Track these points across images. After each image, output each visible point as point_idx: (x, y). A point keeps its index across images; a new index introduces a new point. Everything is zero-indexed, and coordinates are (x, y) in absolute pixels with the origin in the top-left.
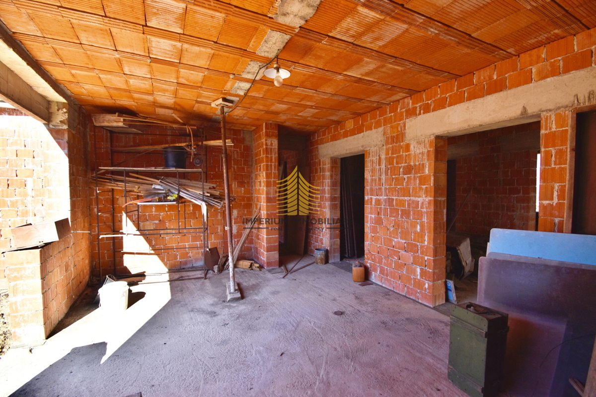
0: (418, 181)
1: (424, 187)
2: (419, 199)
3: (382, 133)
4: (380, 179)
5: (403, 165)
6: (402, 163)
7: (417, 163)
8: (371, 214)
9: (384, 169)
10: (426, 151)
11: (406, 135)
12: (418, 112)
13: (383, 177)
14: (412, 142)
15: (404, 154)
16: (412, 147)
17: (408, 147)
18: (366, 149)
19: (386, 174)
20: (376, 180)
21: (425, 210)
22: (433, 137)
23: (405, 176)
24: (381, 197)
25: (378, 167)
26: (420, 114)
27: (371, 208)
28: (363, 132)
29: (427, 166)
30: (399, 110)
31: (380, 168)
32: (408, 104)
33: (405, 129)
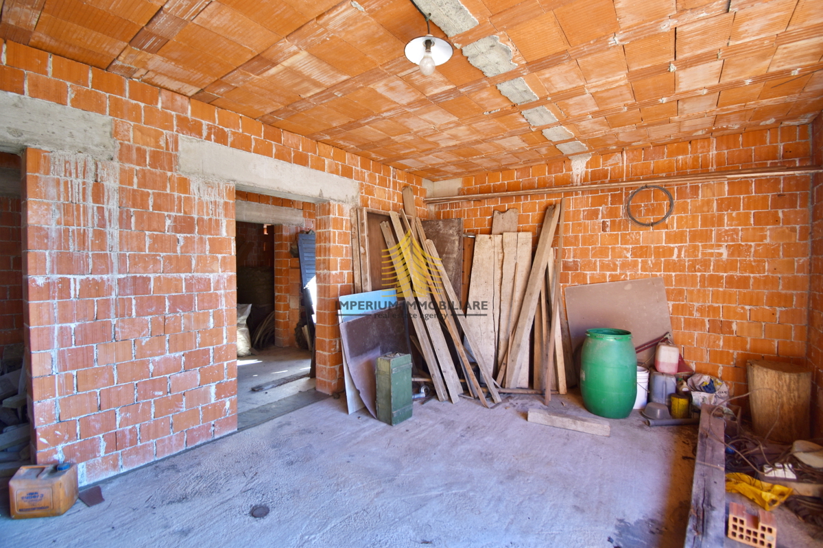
0: (208, 247)
1: (220, 256)
2: (211, 276)
3: (108, 129)
4: (100, 235)
5: (173, 214)
6: (172, 210)
7: (205, 217)
8: (64, 318)
9: (116, 214)
10: (222, 201)
11: (180, 161)
12: (205, 133)
13: (113, 230)
14: (192, 178)
15: (176, 194)
16: (193, 187)
17: (184, 185)
18: (31, 145)
19: (124, 221)
20: (83, 236)
21: (222, 292)
22: (232, 185)
23: (180, 236)
24: (105, 277)
25: (90, 203)
26: (208, 138)
27: (63, 306)
29: (224, 225)
30: (159, 106)
31: (101, 210)
32: (184, 110)
33: (177, 149)
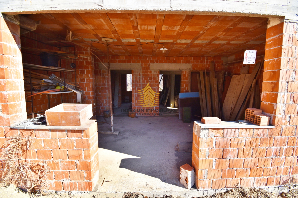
0: (154, 82)
1: (156, 84)
2: (155, 87)
3: (140, 65)
4: (139, 81)
5: (149, 77)
6: (149, 76)
7: (154, 77)
8: (135, 93)
9: (141, 78)
10: (157, 74)
11: (150, 68)
12: (154, 62)
13: (141, 80)
14: (152, 70)
15: (150, 74)
16: (152, 72)
17: (151, 72)
18: (132, 70)
19: (142, 79)
20: (137, 81)
21: (157, 90)
22: (159, 70)
23: (150, 81)
24: (140, 87)
25: (138, 77)
26: (155, 63)
27: (135, 91)
28: (131, 63)
29: (157, 78)
30: (147, 59)
31: (140, 77)
32: (151, 59)
33: (150, 66)
